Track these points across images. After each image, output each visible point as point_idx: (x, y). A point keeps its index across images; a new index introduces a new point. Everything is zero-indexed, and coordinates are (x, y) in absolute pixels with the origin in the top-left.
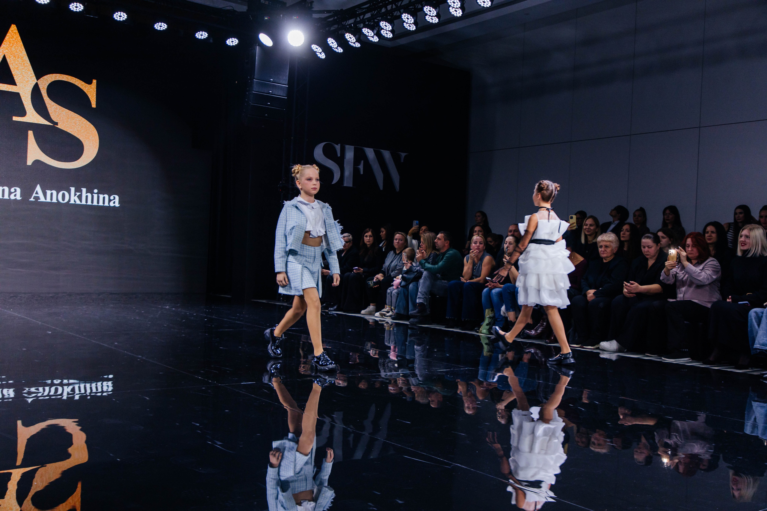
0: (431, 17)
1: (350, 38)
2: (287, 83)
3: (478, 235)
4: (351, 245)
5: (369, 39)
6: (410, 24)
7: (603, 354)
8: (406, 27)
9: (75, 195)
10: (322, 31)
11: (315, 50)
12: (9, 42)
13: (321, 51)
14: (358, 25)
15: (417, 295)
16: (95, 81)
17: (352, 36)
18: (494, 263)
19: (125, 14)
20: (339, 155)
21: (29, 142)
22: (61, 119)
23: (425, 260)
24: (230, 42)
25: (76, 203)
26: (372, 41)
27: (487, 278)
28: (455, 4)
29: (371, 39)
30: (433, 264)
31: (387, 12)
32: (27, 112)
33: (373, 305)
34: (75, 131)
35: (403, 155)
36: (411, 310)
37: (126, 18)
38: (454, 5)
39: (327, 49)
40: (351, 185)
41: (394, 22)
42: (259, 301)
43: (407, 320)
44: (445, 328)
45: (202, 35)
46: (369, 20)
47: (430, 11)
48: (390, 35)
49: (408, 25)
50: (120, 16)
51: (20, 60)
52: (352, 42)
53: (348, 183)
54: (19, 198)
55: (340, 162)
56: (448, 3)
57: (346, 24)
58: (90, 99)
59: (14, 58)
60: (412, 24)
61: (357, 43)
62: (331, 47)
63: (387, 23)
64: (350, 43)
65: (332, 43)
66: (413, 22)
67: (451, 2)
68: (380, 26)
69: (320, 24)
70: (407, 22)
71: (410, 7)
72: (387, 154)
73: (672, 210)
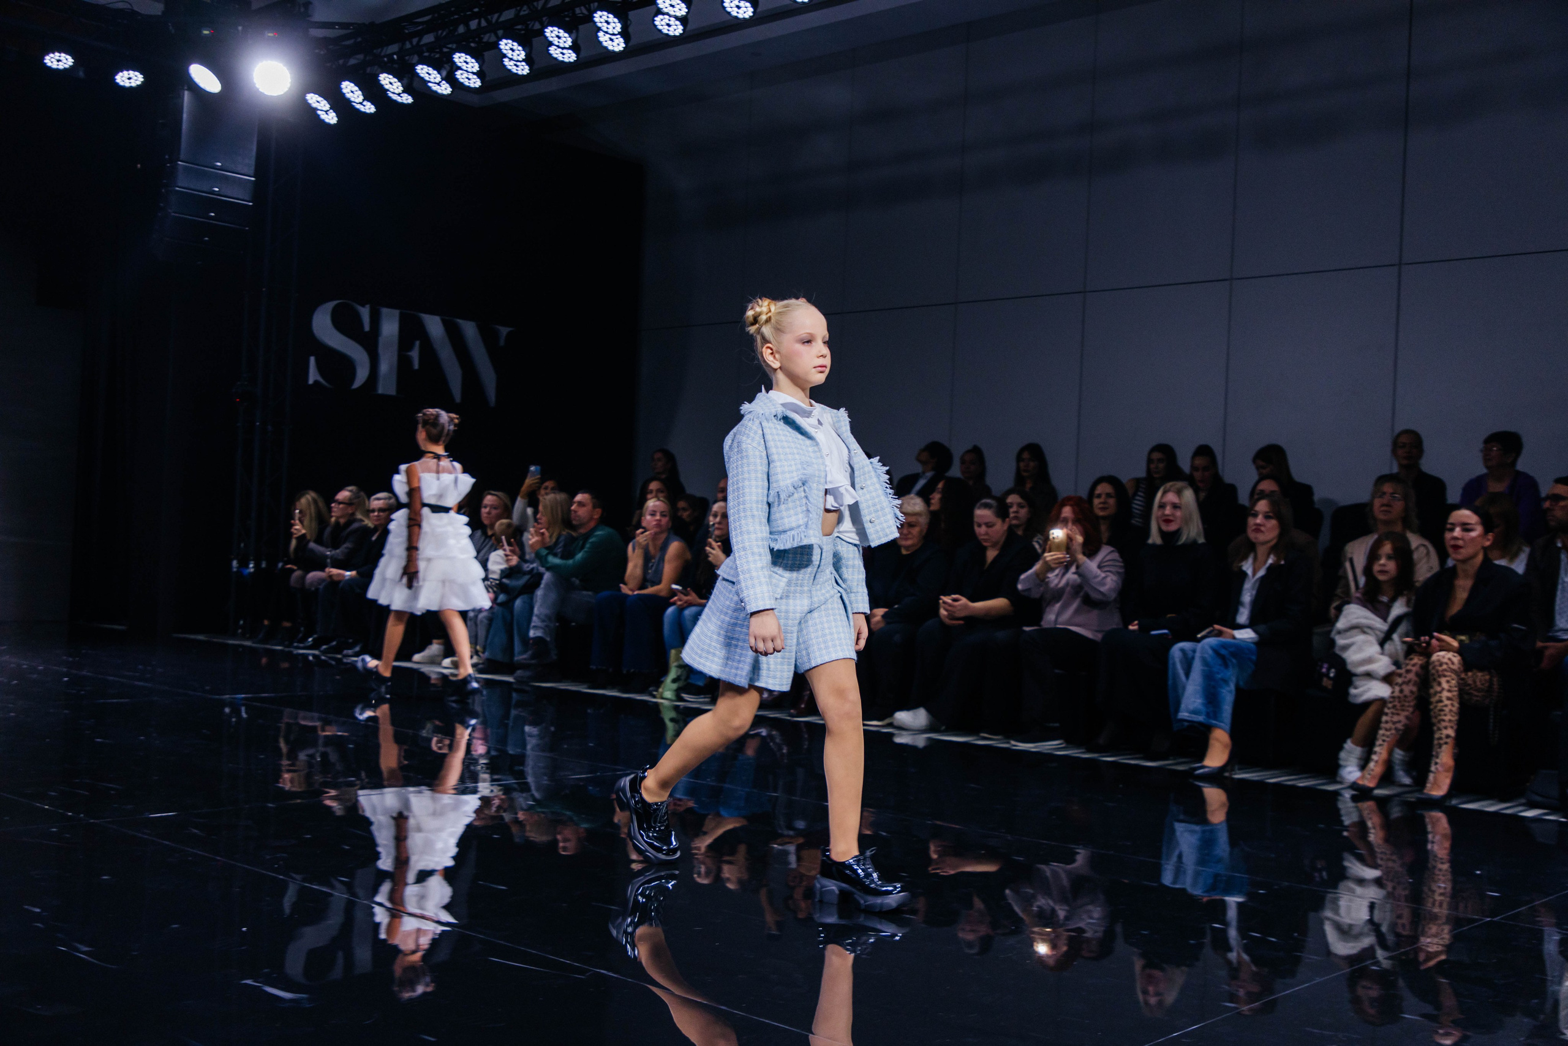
0: (560, 50)
1: (391, 83)
2: (252, 172)
3: (656, 496)
5: (430, 88)
6: (518, 61)
7: (900, 735)
8: (509, 67)
10: (328, 65)
11: (315, 105)
13: (328, 107)
14: (407, 58)
15: (529, 620)
17: (396, 80)
18: (689, 556)
20: (367, 328)
23: (547, 548)
24: (123, 79)
26: (436, 92)
27: (674, 586)
28: (610, 27)
29: (435, 88)
30: (564, 557)
31: (470, 35)
33: (439, 644)
35: (504, 331)
36: (521, 653)
38: (607, 28)
39: (340, 104)
40: (393, 392)
41: (483, 55)
42: (192, 637)
43: (510, 673)
44: (589, 688)
45: (59, 61)
46: (431, 47)
47: (559, 37)
48: (475, 83)
49: (512, 63)
52: (394, 93)
53: (387, 386)
55: (370, 342)
56: (595, 23)
57: (383, 53)
60: (520, 61)
61: (406, 95)
62: (349, 101)
63: (468, 57)
64: (391, 95)
65: (352, 92)
66: (524, 58)
67: (602, 20)
68: (454, 63)
69: (326, 51)
70: (511, 57)
71: (517, 27)
72: (469, 329)
73: (1034, 452)
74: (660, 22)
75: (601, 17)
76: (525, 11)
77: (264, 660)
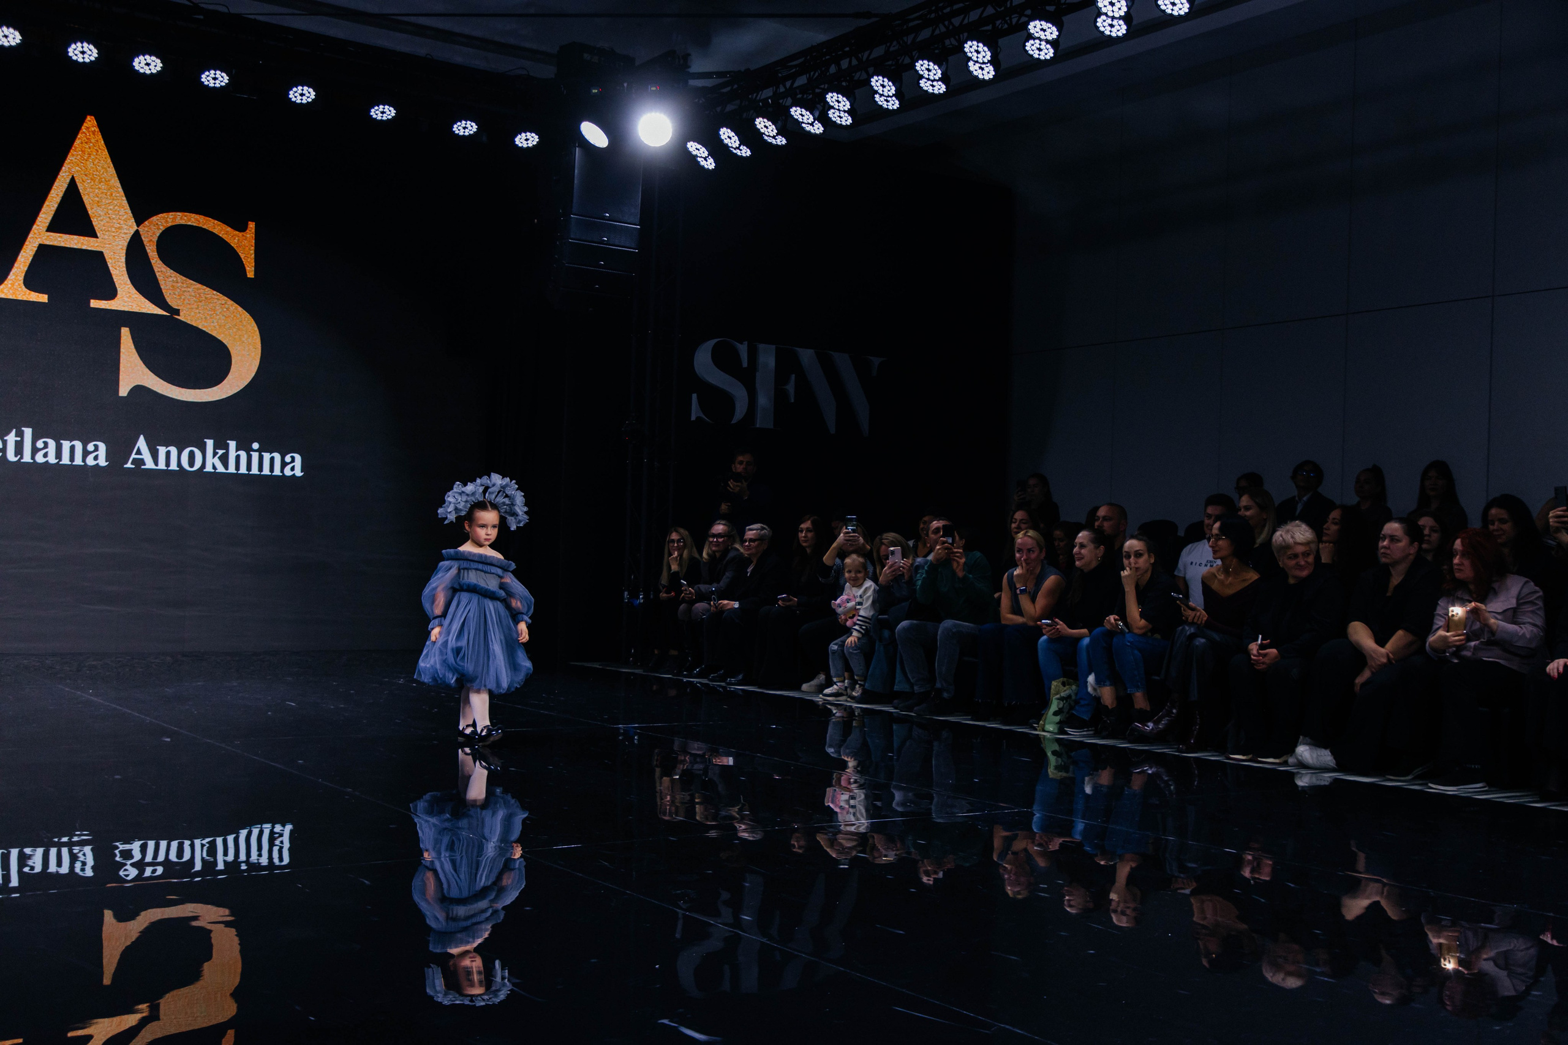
0: (930, 82)
1: (765, 126)
2: (637, 221)
4: (764, 547)
5: (803, 128)
6: (889, 96)
8: (880, 103)
9: (215, 454)
10: (707, 113)
11: (694, 152)
12: (82, 151)
13: (707, 154)
14: (781, 101)
16: (252, 225)
17: (770, 123)
19: (311, 90)
20: (745, 364)
21: (122, 350)
22: (187, 301)
24: (522, 140)
25: (217, 471)
26: (809, 132)
28: (980, 56)
29: (809, 128)
31: (842, 75)
32: (119, 289)
33: (820, 675)
34: (215, 327)
35: (876, 361)
37: (314, 97)
38: (977, 57)
39: (717, 149)
40: (770, 425)
41: (853, 94)
42: (587, 665)
44: (972, 720)
45: (465, 128)
46: (803, 89)
47: (929, 70)
48: (847, 120)
49: (882, 99)
50: (302, 95)
51: (103, 186)
52: (769, 136)
53: (764, 420)
54: (102, 462)
55: (747, 378)
56: (965, 53)
57: (758, 98)
58: (243, 260)
59: (92, 183)
60: (891, 97)
61: (780, 137)
62: (726, 147)
63: (839, 96)
64: (766, 138)
65: (730, 138)
66: (894, 93)
67: (972, 50)
68: (827, 103)
69: (704, 100)
70: (882, 93)
71: (887, 63)
72: (842, 360)
73: (1440, 469)
74: (1031, 47)
75: (970, 47)
76: (894, 47)
77: (655, 688)
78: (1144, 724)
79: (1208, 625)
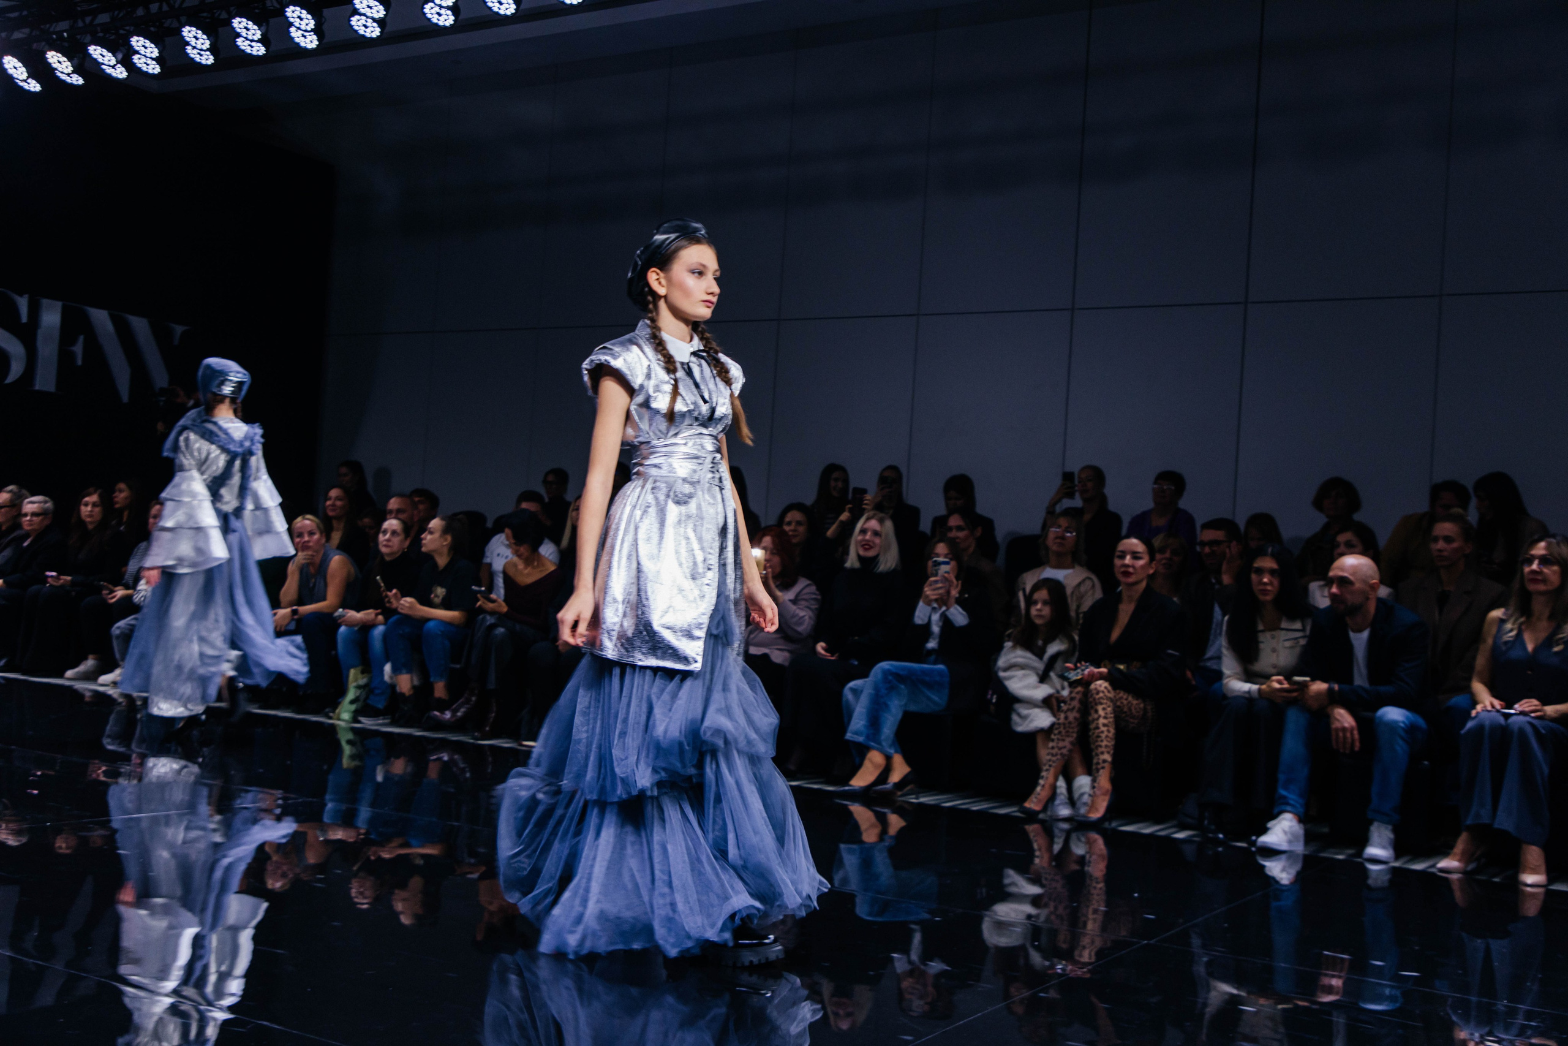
0: (249, 42)
1: (59, 62)
4: (47, 522)
5: (103, 70)
8: (192, 56)
14: (79, 37)
17: (65, 59)
20: (24, 319)
26: (110, 75)
28: (304, 23)
29: (109, 71)
31: (150, 18)
33: (94, 659)
35: (179, 329)
38: (300, 24)
40: (51, 387)
41: (164, 41)
46: (105, 27)
47: (247, 29)
48: (154, 69)
49: (195, 51)
52: (62, 73)
53: (45, 381)
55: (27, 334)
56: (287, 17)
57: (52, 30)
60: (205, 51)
61: (77, 76)
62: (11, 78)
63: (146, 41)
64: (59, 74)
65: (15, 68)
66: (209, 47)
67: (295, 15)
68: (132, 47)
70: (194, 45)
71: (202, 15)
72: (140, 325)
74: (356, 22)
75: (293, 12)
78: (442, 711)
79: (506, 615)
